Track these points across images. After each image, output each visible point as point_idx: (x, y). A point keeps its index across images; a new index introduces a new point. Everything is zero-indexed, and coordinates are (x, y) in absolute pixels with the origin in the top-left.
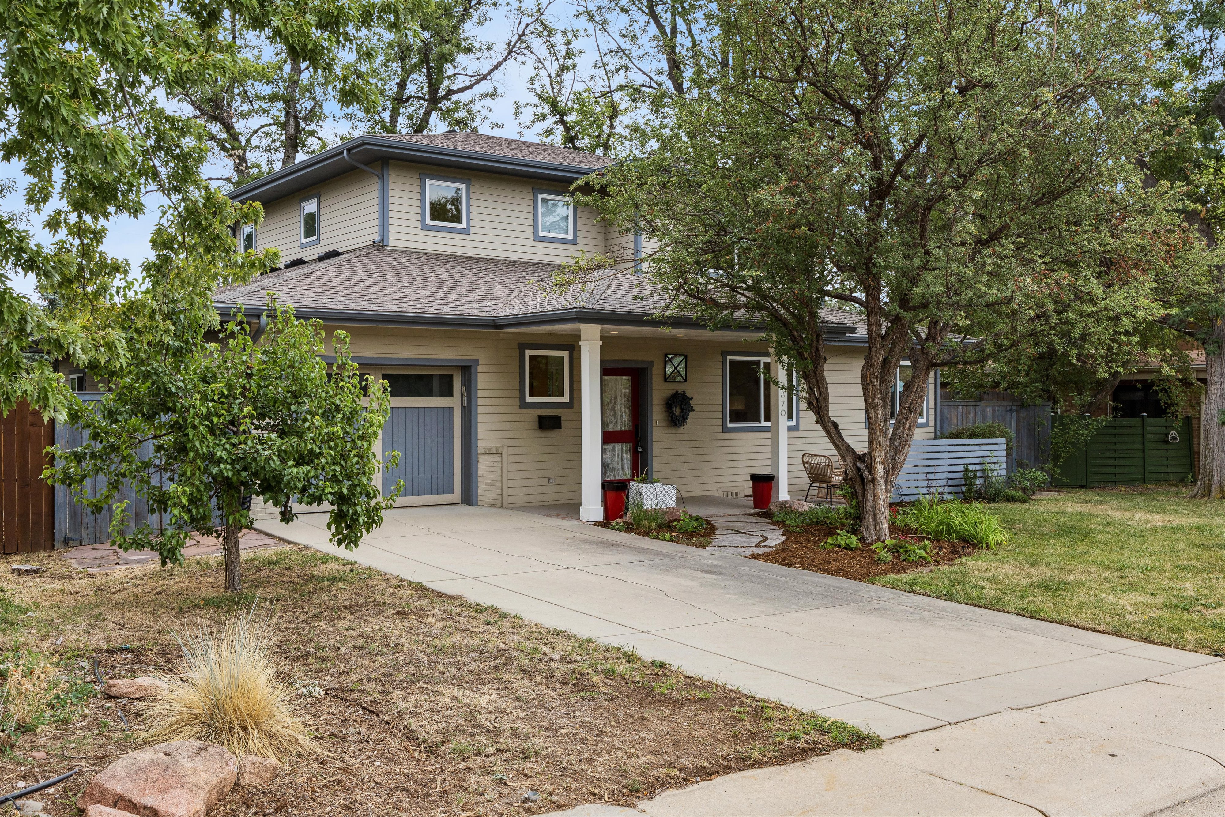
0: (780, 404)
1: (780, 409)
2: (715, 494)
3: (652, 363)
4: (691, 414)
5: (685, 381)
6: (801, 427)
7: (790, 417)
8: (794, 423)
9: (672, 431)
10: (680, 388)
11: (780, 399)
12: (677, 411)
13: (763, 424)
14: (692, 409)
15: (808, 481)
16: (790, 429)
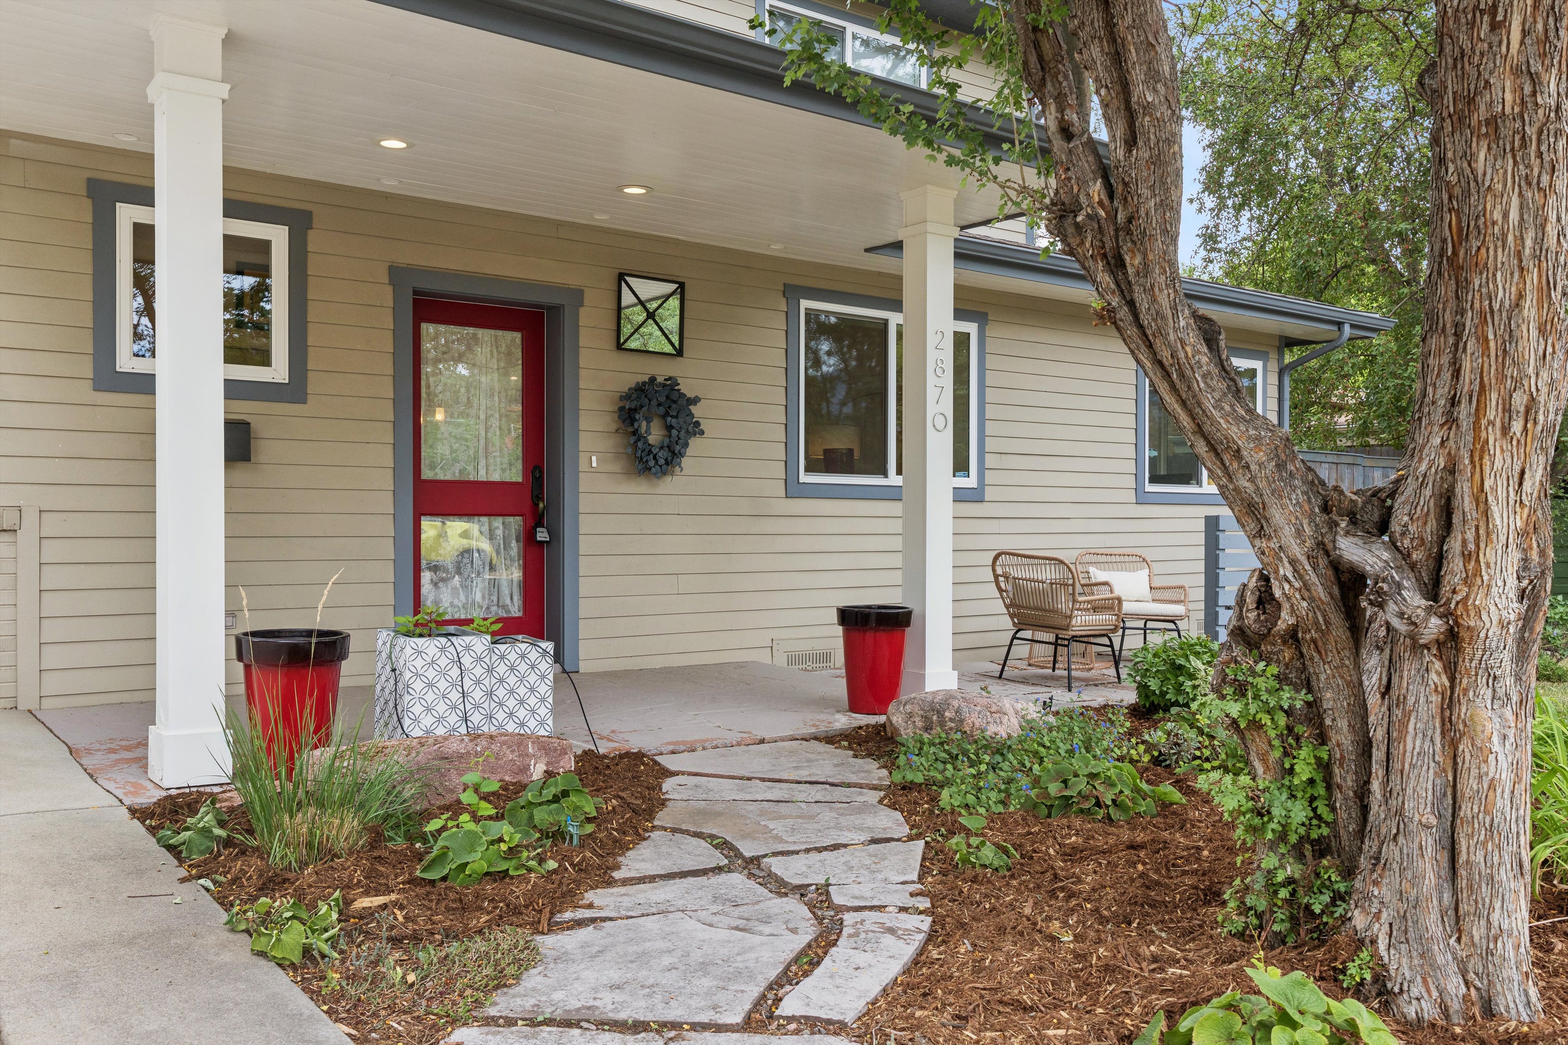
0: (932, 394)
1: (931, 409)
2: (764, 657)
3: (577, 296)
4: (695, 444)
5: (680, 353)
6: (990, 493)
7: (961, 466)
8: (971, 482)
9: (641, 486)
10: (662, 370)
11: (931, 380)
12: (655, 435)
13: (894, 479)
14: (696, 429)
15: (1007, 623)
16: (960, 496)
